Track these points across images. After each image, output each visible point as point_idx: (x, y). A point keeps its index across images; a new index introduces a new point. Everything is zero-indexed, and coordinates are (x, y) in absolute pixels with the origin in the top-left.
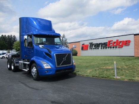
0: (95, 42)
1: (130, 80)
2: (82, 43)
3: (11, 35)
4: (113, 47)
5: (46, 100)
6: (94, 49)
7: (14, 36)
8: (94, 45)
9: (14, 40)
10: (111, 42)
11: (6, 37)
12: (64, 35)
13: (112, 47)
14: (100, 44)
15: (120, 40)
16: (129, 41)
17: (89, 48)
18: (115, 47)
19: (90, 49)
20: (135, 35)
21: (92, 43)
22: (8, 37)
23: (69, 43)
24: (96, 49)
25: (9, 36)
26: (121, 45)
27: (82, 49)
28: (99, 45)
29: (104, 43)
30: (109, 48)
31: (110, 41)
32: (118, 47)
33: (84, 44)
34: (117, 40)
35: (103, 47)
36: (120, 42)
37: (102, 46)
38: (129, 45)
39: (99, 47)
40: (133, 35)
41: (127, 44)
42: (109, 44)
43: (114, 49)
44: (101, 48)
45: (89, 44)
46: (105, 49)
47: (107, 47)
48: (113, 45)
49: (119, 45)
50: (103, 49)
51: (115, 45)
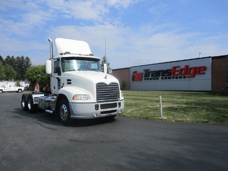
0: (152, 69)
2: (132, 71)
3: (23, 57)
4: (180, 77)
6: (151, 79)
7: (27, 58)
8: (151, 74)
9: (27, 63)
10: (177, 69)
11: (14, 60)
12: (104, 58)
13: (179, 76)
14: (160, 71)
15: (191, 66)
17: (143, 78)
18: (183, 76)
19: (145, 79)
20: (213, 58)
21: (149, 70)
22: (18, 60)
23: (113, 70)
24: (154, 79)
25: (18, 57)
26: (192, 74)
27: (133, 79)
28: (158, 74)
30: (173, 78)
32: (188, 77)
33: (136, 72)
34: (187, 66)
35: (164, 77)
36: (191, 69)
37: (163, 75)
39: (159, 76)
40: (211, 58)
41: (201, 72)
42: (174, 72)
43: (181, 79)
44: (162, 78)
45: (144, 72)
46: (168, 80)
47: (171, 76)
48: (179, 74)
49: (189, 73)
50: (165, 80)
51: (183, 73)
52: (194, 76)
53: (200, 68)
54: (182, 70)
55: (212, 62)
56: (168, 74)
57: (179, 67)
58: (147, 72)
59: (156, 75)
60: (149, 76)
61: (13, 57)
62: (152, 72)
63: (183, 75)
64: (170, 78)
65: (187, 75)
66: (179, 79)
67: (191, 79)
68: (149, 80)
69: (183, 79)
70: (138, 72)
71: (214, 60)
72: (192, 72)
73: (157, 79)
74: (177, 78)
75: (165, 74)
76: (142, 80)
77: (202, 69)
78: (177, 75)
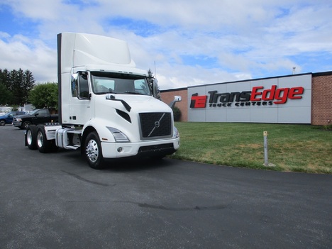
0: (222, 90)
1: (295, 170)
2: (191, 93)
3: (21, 71)
4: (264, 103)
5: (129, 201)
6: (219, 105)
7: (27, 72)
8: (219, 98)
10: (259, 91)
12: (150, 72)
13: (262, 101)
14: (234, 94)
15: (280, 87)
16: (301, 90)
17: (208, 104)
18: (268, 102)
19: (210, 105)
20: (314, 75)
21: (216, 92)
22: (14, 75)
23: (162, 91)
24: (224, 105)
25: (14, 71)
26: (281, 99)
27: (193, 106)
28: (231, 98)
29: (244, 93)
30: (254, 104)
31: (256, 89)
32: (276, 103)
33: (196, 94)
34: (274, 87)
35: (240, 102)
36: (281, 91)
37: (238, 100)
38: (301, 98)
39: (232, 101)
40: (311, 75)
41: (295, 96)
42: (256, 95)
43: (265, 106)
44: (236, 104)
45: (209, 95)
46: (245, 106)
47: (250, 102)
48: (263, 99)
49: (278, 97)
50: (240, 106)
51: (268, 97)
52: (284, 102)
53: (295, 89)
54: (267, 92)
55: (313, 81)
56: (246, 98)
57: (263, 88)
58: (214, 95)
59: (228, 99)
60: (216, 102)
61: (6, 71)
62: (221, 94)
63: (268, 100)
64: (249, 104)
65: (275, 101)
66: (262, 106)
67: (280, 105)
68: (217, 107)
69: (268, 106)
70: (200, 95)
71: (316, 78)
72: (282, 95)
73: (229, 105)
74: (259, 104)
75: (241, 99)
76: (205, 107)
77: (297, 91)
78: (260, 99)
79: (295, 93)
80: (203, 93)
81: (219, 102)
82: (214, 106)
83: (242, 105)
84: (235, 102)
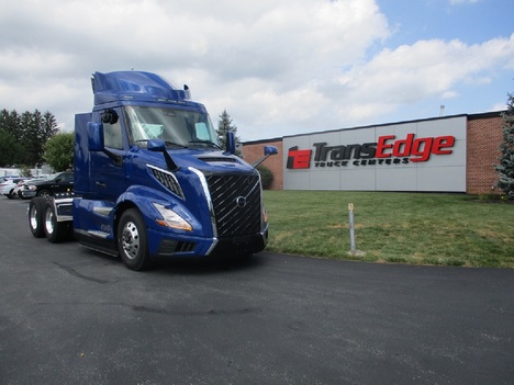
0: (333, 141)
2: (287, 144)
3: (38, 113)
4: (397, 161)
6: (330, 165)
7: (48, 115)
8: (330, 153)
9: (48, 129)
10: (389, 143)
11: (19, 120)
12: (225, 115)
13: (393, 158)
15: (419, 136)
16: (451, 141)
17: (313, 163)
18: (401, 159)
19: (317, 165)
20: (470, 118)
21: (325, 144)
22: (26, 119)
23: (244, 144)
24: (336, 164)
25: (27, 115)
26: (422, 154)
27: (290, 165)
28: (347, 154)
29: (367, 145)
30: (381, 162)
31: (384, 140)
32: (413, 160)
33: (296, 148)
34: (411, 136)
35: (360, 160)
36: (420, 142)
37: (358, 156)
38: (450, 152)
39: (349, 158)
40: (465, 118)
41: (443, 149)
42: (383, 149)
43: (397, 165)
44: (355, 163)
45: (314, 149)
46: (368, 166)
47: (376, 159)
48: (394, 154)
49: (417, 152)
50: (362, 166)
51: (402, 151)
52: (426, 158)
53: (441, 140)
54: (400, 143)
55: (468, 128)
56: (369, 153)
57: (394, 137)
58: (322, 150)
59: (342, 155)
60: (325, 159)
61: (14, 113)
62: (331, 148)
63: (403, 155)
64: (373, 163)
65: (412, 157)
66: (393, 165)
67: (419, 164)
68: (327, 168)
69: (401, 165)
70: (301, 148)
71: (471, 122)
72: (422, 149)
73: (344, 164)
74: (388, 162)
75: (363, 155)
76: (309, 167)
77: (445, 142)
78: (390, 155)
79: (441, 146)
80: (306, 145)
81: (329, 160)
82: (323, 165)
83: (364, 163)
84: (353, 160)
